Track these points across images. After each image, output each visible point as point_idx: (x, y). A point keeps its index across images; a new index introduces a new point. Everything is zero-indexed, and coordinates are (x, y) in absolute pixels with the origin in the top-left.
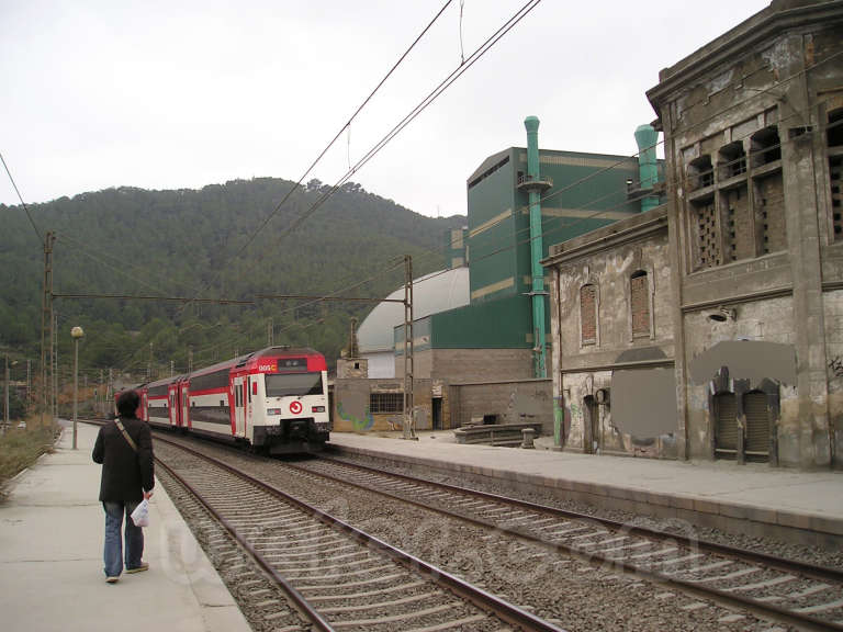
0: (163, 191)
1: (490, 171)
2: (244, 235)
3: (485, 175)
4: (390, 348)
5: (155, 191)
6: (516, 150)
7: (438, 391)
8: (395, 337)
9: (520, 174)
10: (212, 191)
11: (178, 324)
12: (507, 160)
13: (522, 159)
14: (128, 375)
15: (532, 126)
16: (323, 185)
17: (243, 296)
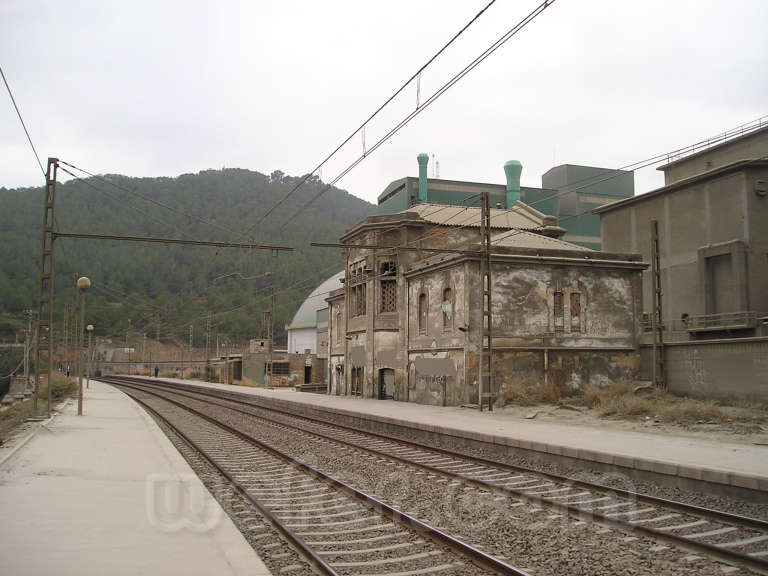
0: (144, 178)
1: (393, 193)
2: (214, 221)
3: (390, 195)
4: (314, 324)
5: (136, 178)
6: (411, 179)
7: (309, 362)
8: (318, 318)
9: (413, 197)
10: (186, 179)
11: (153, 297)
12: (403, 186)
13: (414, 186)
14: (110, 341)
15: (423, 161)
16: (285, 175)
17: (211, 273)
